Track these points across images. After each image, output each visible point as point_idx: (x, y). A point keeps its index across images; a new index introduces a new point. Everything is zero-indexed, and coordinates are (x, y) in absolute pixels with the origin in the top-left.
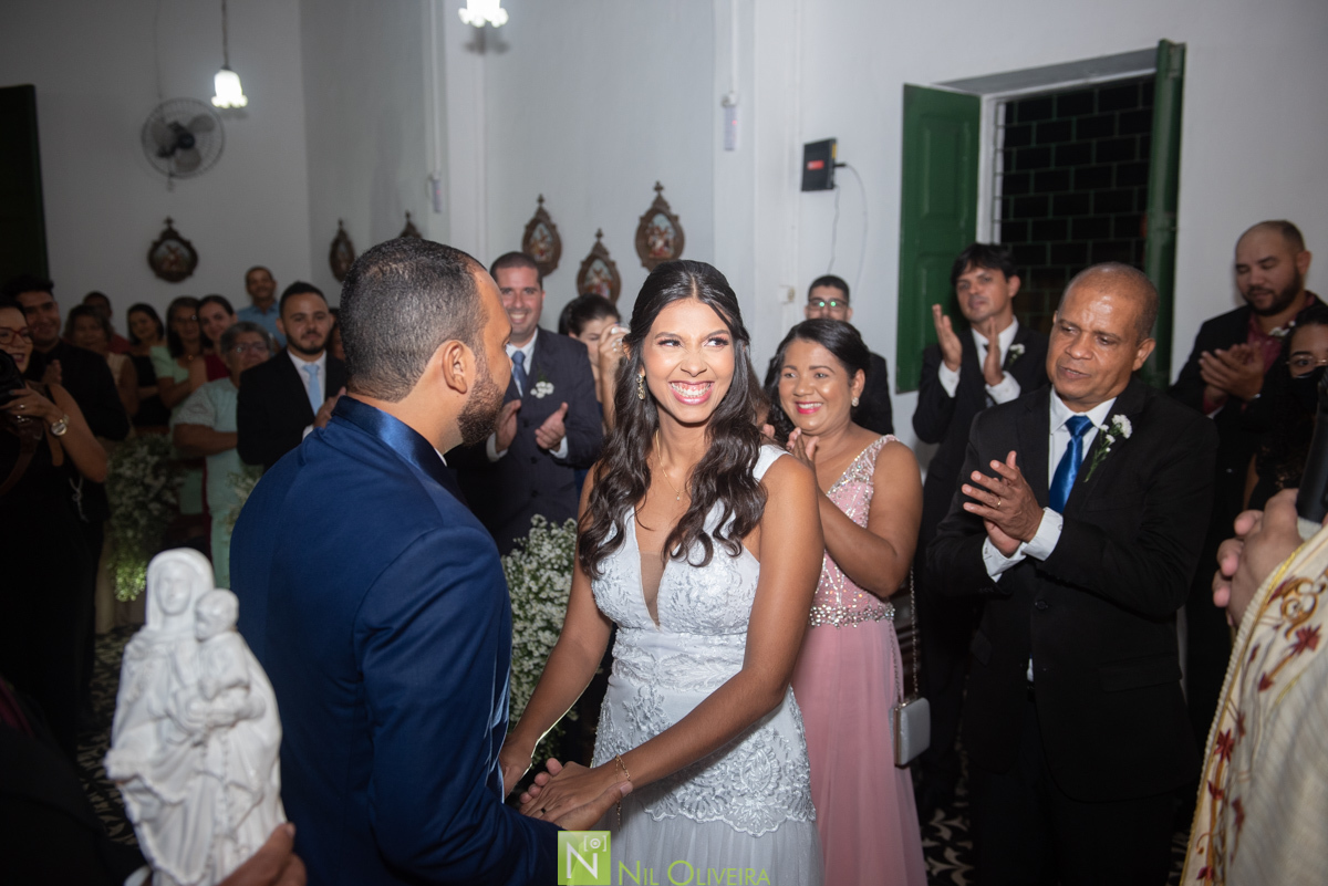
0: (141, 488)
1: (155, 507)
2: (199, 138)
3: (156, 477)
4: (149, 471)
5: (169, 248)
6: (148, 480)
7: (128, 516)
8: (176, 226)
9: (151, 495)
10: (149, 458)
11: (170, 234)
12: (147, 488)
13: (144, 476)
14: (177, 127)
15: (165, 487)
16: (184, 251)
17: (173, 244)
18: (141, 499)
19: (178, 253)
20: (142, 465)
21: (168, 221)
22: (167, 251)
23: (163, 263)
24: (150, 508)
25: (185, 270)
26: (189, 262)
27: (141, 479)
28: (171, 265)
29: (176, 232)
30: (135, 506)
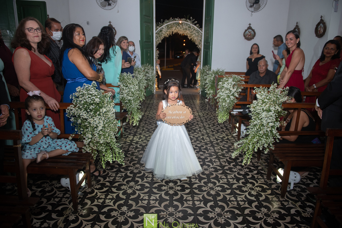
0: (229, 91)
1: (232, 97)
2: (261, 0)
3: (234, 88)
5: (249, 31)
6: (231, 89)
7: (224, 99)
8: (251, 26)
9: (231, 94)
10: (232, 82)
11: (250, 28)
12: (230, 91)
13: (230, 88)
15: (235, 92)
16: (252, 32)
17: (250, 30)
18: (228, 94)
19: (251, 33)
20: (230, 84)
21: (250, 24)
22: (248, 32)
23: (247, 35)
24: (230, 97)
25: (252, 37)
26: (253, 35)
27: (229, 88)
28: (249, 36)
29: (251, 27)
30: (226, 96)
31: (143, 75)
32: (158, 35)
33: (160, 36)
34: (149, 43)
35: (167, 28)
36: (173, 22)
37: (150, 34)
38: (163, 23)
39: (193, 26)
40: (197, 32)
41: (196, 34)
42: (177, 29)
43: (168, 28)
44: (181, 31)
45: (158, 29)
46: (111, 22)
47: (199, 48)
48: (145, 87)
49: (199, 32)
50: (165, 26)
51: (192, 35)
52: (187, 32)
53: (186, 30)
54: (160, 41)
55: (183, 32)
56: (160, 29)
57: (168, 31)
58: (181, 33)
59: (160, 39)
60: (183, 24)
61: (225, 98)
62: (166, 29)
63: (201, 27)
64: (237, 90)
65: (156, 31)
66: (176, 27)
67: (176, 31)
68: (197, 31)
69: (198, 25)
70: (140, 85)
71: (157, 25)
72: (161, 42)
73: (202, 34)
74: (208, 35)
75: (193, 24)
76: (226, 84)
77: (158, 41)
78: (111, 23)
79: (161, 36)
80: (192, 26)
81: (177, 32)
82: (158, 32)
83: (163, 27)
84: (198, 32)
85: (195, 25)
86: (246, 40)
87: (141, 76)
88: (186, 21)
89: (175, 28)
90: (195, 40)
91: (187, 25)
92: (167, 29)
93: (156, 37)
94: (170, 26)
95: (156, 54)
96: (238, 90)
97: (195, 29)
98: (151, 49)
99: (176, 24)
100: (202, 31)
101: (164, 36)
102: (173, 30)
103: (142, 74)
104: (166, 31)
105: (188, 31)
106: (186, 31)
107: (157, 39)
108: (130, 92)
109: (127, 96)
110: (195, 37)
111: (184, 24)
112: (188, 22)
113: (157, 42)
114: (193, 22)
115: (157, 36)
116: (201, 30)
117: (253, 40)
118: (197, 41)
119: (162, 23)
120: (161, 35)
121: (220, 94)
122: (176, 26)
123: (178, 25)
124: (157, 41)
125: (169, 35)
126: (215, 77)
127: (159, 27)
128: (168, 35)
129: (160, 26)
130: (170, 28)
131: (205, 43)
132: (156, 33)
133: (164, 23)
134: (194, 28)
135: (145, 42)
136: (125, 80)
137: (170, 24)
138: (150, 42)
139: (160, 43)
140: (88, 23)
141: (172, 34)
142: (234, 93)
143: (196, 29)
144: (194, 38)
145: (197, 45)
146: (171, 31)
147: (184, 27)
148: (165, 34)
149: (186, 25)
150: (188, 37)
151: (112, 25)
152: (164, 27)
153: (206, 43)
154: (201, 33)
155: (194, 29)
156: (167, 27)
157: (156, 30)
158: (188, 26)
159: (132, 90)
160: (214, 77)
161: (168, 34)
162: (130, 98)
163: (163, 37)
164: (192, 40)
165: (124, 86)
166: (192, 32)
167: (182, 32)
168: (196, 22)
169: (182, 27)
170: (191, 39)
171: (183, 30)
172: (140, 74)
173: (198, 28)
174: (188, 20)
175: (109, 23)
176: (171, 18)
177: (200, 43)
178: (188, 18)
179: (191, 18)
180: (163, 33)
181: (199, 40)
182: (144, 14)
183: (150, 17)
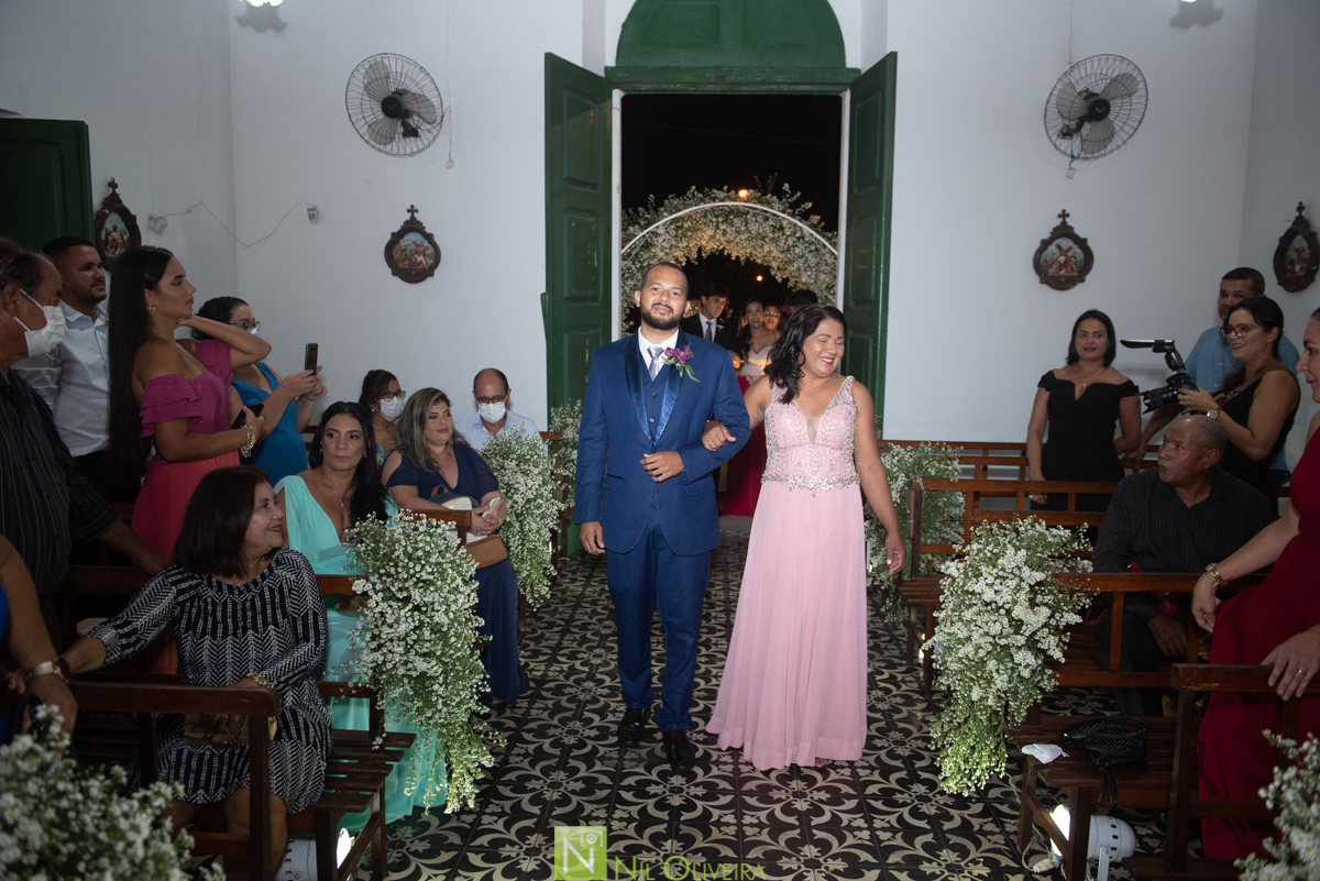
0: (1006, 621)
1: (1025, 658)
2: (1115, 105)
4: (1023, 596)
5: (1059, 247)
6: (1018, 612)
7: (977, 665)
8: (1069, 221)
9: (1021, 638)
10: (1026, 571)
11: (1063, 230)
12: (1017, 625)
13: (1015, 602)
14: (1088, 95)
15: (1046, 625)
16: (1078, 252)
17: (1065, 243)
18: (1003, 642)
19: (1070, 254)
20: (1013, 583)
21: (1064, 215)
22: (1057, 252)
23: (1051, 267)
24: (1016, 661)
25: (1076, 274)
26: (1082, 264)
27: (1007, 606)
28: (1060, 270)
29: (1071, 228)
30: (990, 648)
31: (541, 478)
32: (634, 263)
33: (642, 267)
34: (591, 304)
35: (673, 233)
36: (702, 206)
37: (596, 265)
38: (657, 211)
39: (795, 225)
40: (811, 251)
41: (806, 261)
42: (722, 239)
43: (680, 232)
44: (737, 245)
45: (636, 236)
46: (417, 211)
48: (551, 530)
49: (823, 251)
50: (664, 224)
51: (791, 262)
52: (766, 249)
53: (760, 242)
55: (749, 250)
56: (644, 236)
57: (680, 245)
58: (738, 251)
60: (748, 212)
61: (982, 658)
62: (668, 237)
63: (830, 226)
64: (1052, 616)
65: (623, 247)
66: (717, 227)
67: (715, 247)
68: (813, 248)
69: (815, 218)
70: (527, 527)
71: (630, 219)
73: (836, 258)
74: (864, 267)
75: (793, 215)
76: (990, 580)
78: (416, 215)
80: (790, 223)
81: (721, 251)
82: (633, 253)
83: (658, 227)
84: (817, 250)
85: (805, 216)
86: (1045, 288)
87: (530, 483)
88: (762, 203)
89: (710, 232)
90: (805, 283)
91: (767, 219)
92: (676, 236)
93: (623, 275)
94: (686, 225)
96: (1057, 616)
97: (803, 238)
98: (600, 328)
99: (717, 217)
100: (835, 245)
102: (704, 243)
103: (536, 471)
104: (670, 248)
105: (773, 247)
106: (762, 247)
107: (631, 282)
108: (427, 634)
109: (407, 651)
110: (803, 272)
111: (755, 215)
112: (769, 204)
114: (794, 206)
115: (628, 269)
116: (828, 239)
117: (1080, 287)
119: (652, 211)
120: (645, 264)
121: (954, 629)
122: (717, 222)
123: (725, 221)
124: (628, 290)
125: (684, 264)
126: (910, 484)
127: (637, 227)
128: (681, 263)
129: (642, 222)
130: (689, 234)
131: (852, 303)
132: (624, 258)
133: (662, 209)
134: (798, 235)
135: (568, 299)
136: (396, 566)
137: (689, 216)
138: (595, 298)
140: (313, 215)
141: (700, 257)
142: (1034, 633)
143: (808, 235)
144: (800, 277)
146: (691, 245)
147: (754, 228)
149: (760, 219)
150: (773, 273)
151: (420, 223)
152: (661, 231)
153: (857, 303)
154: (833, 254)
155: (799, 238)
157: (624, 241)
158: (771, 222)
159: (440, 618)
160: (902, 489)
161: (681, 260)
162: (421, 665)
164: (790, 284)
165: (389, 596)
166: (789, 250)
167: (746, 248)
168: (809, 205)
169: (743, 228)
170: (786, 280)
171: (747, 239)
172: (525, 473)
173: (817, 232)
174: (773, 195)
175: (410, 215)
176: (694, 187)
177: (826, 297)
178: (770, 188)
179: (786, 187)
180: (655, 255)
181: (823, 287)
182: (566, 174)
183: (595, 186)
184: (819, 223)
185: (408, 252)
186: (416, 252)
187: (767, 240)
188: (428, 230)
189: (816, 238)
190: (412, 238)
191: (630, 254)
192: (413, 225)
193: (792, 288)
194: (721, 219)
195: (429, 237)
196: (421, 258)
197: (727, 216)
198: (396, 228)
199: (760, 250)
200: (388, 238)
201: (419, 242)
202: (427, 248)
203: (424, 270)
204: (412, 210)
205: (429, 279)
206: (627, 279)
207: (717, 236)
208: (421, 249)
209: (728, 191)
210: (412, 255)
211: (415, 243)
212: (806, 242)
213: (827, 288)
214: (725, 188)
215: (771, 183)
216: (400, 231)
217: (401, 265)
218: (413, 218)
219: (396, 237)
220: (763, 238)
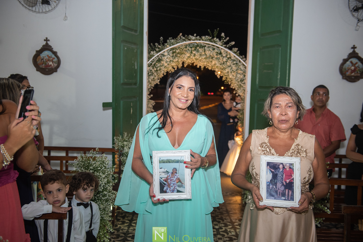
5: (351, 62)
8: (357, 50)
11: (354, 54)
16: (360, 64)
17: (354, 60)
19: (356, 65)
21: (354, 47)
22: (350, 64)
23: (347, 71)
25: (359, 75)
26: (362, 70)
28: (352, 73)
29: (357, 53)
32: (153, 68)
33: (157, 70)
34: (134, 86)
35: (171, 55)
36: (185, 42)
37: (136, 68)
38: (164, 45)
39: (227, 52)
40: (234, 64)
41: (232, 68)
42: (194, 58)
43: (174, 54)
44: (200, 61)
45: (154, 56)
46: (49, 40)
47: (239, 95)
49: (240, 64)
50: (167, 51)
51: (224, 69)
52: (213, 63)
53: (211, 60)
54: (158, 82)
55: (205, 63)
56: (158, 56)
57: (174, 60)
58: (200, 64)
59: (156, 78)
60: (205, 46)
62: (169, 56)
65: (148, 61)
66: (191, 52)
67: (190, 62)
68: (235, 62)
69: (235, 49)
71: (152, 48)
72: (160, 82)
74: (270, 71)
75: (225, 47)
77: (153, 80)
78: (48, 42)
79: (159, 72)
80: (225, 51)
81: (193, 64)
82: (153, 63)
83: (164, 52)
84: (236, 64)
85: (230, 48)
86: (345, 81)
88: (212, 42)
89: (188, 55)
90: (230, 79)
91: (214, 49)
92: (173, 56)
93: (148, 74)
94: (177, 51)
95: (148, 107)
97: (230, 58)
98: (138, 98)
99: (191, 48)
100: (246, 61)
101: (166, 70)
102: (185, 60)
104: (170, 61)
105: (216, 62)
106: (211, 62)
107: (152, 77)
110: (230, 73)
111: (209, 47)
112: (215, 42)
113: (150, 83)
114: (226, 43)
115: (151, 71)
116: (242, 59)
118: (233, 82)
119: (162, 45)
120: (158, 69)
122: (191, 50)
123: (195, 50)
124: (150, 80)
125: (176, 69)
127: (155, 52)
128: (174, 68)
129: (157, 50)
130: (179, 55)
131: (257, 88)
132: (149, 65)
133: (166, 44)
134: (228, 56)
137: (179, 47)
138: (135, 84)
139: (157, 84)
143: (233, 56)
144: (228, 75)
145: (235, 89)
146: (179, 60)
147: (208, 53)
148: (167, 66)
149: (211, 49)
150: (216, 73)
151: (50, 46)
152: (166, 54)
154: (243, 65)
155: (228, 58)
156: (171, 52)
157: (149, 58)
158: (216, 51)
161: (175, 67)
163: (162, 72)
164: (224, 79)
166: (224, 63)
167: (204, 62)
168: (233, 43)
169: (203, 53)
170: (221, 77)
171: (205, 58)
173: (237, 55)
174: (217, 38)
175: (45, 42)
176: (181, 34)
177: (240, 85)
178: (215, 35)
179: (223, 34)
180: (163, 65)
181: (239, 80)
182: (122, 24)
183: (136, 31)
184: (237, 51)
185: (44, 60)
186: (49, 60)
187: (214, 59)
188: (54, 50)
189: (236, 58)
190: (46, 53)
191: (151, 64)
192: (47, 47)
193: (224, 81)
194: (193, 49)
195: (55, 53)
196: (51, 63)
197: (196, 48)
198: (39, 48)
199: (210, 63)
200: (35, 53)
201: (50, 56)
202: (54, 58)
203: (52, 69)
204: (47, 40)
205: (55, 73)
206: (150, 75)
207: (191, 57)
208: (51, 59)
209: (196, 36)
210: (46, 62)
211: (48, 56)
212: (232, 60)
213: (241, 81)
214: (195, 35)
215: (216, 33)
216: (40, 50)
217: (41, 66)
218: (47, 44)
219: (39, 53)
220: (212, 58)
